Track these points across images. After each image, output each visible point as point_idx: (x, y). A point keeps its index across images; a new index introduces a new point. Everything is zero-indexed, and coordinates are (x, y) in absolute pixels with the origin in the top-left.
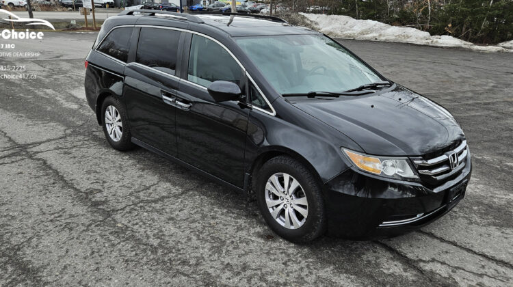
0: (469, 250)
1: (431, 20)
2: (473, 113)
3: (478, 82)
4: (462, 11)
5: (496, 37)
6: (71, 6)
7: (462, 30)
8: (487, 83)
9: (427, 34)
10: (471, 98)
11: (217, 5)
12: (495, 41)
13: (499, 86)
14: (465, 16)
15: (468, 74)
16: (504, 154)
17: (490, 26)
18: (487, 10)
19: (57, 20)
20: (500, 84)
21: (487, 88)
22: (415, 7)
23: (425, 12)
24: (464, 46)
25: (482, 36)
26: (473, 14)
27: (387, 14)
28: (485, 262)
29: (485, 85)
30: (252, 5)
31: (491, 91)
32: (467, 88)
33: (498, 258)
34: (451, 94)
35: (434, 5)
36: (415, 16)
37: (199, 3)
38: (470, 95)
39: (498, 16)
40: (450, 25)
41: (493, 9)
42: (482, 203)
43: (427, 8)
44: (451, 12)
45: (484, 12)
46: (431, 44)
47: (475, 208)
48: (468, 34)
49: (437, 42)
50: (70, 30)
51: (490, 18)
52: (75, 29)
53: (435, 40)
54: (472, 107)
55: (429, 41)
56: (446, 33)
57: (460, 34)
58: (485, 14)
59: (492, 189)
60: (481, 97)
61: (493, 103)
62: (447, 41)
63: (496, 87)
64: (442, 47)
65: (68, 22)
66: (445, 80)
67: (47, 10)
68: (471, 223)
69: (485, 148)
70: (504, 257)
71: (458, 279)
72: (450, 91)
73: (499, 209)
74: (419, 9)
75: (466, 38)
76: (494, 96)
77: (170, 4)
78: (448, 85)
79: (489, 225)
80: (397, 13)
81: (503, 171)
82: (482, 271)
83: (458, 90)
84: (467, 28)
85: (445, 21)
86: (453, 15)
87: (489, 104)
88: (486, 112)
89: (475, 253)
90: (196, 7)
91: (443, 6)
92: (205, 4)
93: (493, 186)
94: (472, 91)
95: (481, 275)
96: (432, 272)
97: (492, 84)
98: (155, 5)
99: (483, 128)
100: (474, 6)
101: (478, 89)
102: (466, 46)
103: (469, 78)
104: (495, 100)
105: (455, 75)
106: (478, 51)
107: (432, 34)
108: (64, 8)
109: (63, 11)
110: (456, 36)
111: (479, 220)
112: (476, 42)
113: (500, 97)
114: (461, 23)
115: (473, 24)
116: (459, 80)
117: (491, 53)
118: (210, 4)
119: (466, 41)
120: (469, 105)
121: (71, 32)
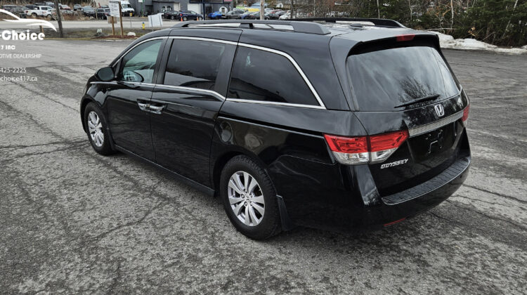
0: (485, 191)
1: (454, 24)
2: (493, 106)
3: (501, 81)
4: (486, 14)
5: (520, 40)
6: (92, 15)
7: (486, 33)
8: (509, 82)
9: (450, 37)
10: (493, 94)
11: (236, 12)
12: (519, 43)
13: (521, 84)
14: (488, 19)
15: (491, 74)
16: (519, 135)
17: (514, 28)
18: (511, 12)
19: (83, 29)
20: (522, 82)
21: (509, 86)
22: (437, 11)
23: (448, 16)
24: (487, 49)
25: (506, 39)
26: (496, 16)
27: (410, 18)
28: (497, 197)
29: (507, 84)
30: (271, 11)
31: (514, 88)
32: (489, 86)
33: (507, 195)
34: (474, 91)
35: (457, 9)
36: (438, 20)
37: (218, 10)
38: (493, 91)
39: (522, 19)
40: (473, 29)
41: (517, 11)
42: (497, 165)
43: (450, 12)
44: (474, 15)
45: (508, 15)
46: (454, 48)
47: (491, 167)
48: (491, 37)
49: (460, 45)
50: (99, 38)
51: (515, 21)
52: (103, 37)
53: (458, 43)
54: (493, 102)
55: (452, 44)
56: (469, 37)
57: (484, 37)
58: (509, 17)
59: (506, 156)
60: (503, 93)
61: (513, 98)
62: (471, 44)
63: (518, 85)
64: (466, 50)
65: (94, 30)
66: (468, 79)
67: (71, 20)
68: (487, 176)
69: (503, 131)
70: (511, 194)
71: (476, 205)
72: (473, 89)
73: (510, 168)
74: (442, 13)
75: (490, 41)
76: (515, 92)
77: (190, 12)
78: (471, 84)
79: (502, 177)
80: (420, 18)
81: (516, 144)
82: (494, 201)
83: (481, 87)
84: (491, 31)
85: (469, 24)
86: (477, 18)
87: (510, 99)
88: (506, 105)
89: (490, 192)
90: (215, 14)
91: (467, 10)
92: (223, 11)
93: (507, 154)
94: (494, 89)
95: (493, 204)
96: (457, 202)
97: (514, 83)
98: (175, 13)
99: (502, 117)
100: (498, 9)
101: (499, 87)
102: (490, 49)
103: (492, 78)
104: (516, 96)
105: (478, 75)
106: (502, 54)
107: (455, 38)
108: (87, 17)
109: (86, 20)
110: (479, 39)
111: (493, 174)
112: (499, 44)
113: (521, 93)
114: (485, 26)
115: (497, 27)
116: (482, 80)
117: (515, 56)
118: (229, 10)
119: (490, 44)
120: (491, 100)
121: (100, 40)
